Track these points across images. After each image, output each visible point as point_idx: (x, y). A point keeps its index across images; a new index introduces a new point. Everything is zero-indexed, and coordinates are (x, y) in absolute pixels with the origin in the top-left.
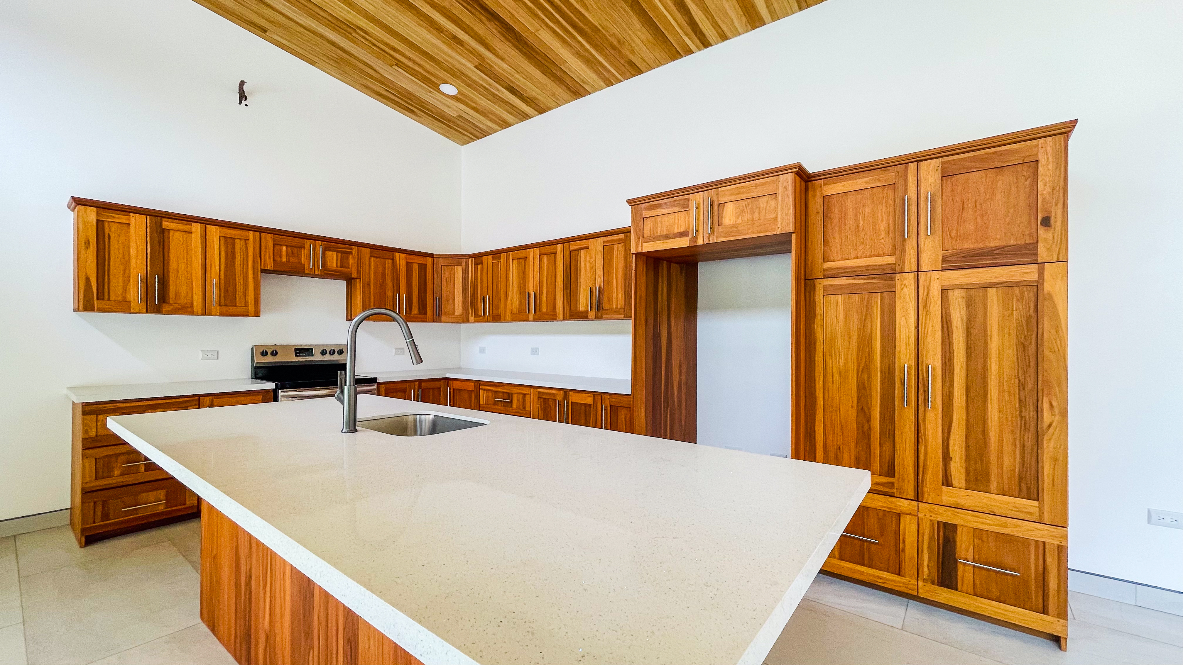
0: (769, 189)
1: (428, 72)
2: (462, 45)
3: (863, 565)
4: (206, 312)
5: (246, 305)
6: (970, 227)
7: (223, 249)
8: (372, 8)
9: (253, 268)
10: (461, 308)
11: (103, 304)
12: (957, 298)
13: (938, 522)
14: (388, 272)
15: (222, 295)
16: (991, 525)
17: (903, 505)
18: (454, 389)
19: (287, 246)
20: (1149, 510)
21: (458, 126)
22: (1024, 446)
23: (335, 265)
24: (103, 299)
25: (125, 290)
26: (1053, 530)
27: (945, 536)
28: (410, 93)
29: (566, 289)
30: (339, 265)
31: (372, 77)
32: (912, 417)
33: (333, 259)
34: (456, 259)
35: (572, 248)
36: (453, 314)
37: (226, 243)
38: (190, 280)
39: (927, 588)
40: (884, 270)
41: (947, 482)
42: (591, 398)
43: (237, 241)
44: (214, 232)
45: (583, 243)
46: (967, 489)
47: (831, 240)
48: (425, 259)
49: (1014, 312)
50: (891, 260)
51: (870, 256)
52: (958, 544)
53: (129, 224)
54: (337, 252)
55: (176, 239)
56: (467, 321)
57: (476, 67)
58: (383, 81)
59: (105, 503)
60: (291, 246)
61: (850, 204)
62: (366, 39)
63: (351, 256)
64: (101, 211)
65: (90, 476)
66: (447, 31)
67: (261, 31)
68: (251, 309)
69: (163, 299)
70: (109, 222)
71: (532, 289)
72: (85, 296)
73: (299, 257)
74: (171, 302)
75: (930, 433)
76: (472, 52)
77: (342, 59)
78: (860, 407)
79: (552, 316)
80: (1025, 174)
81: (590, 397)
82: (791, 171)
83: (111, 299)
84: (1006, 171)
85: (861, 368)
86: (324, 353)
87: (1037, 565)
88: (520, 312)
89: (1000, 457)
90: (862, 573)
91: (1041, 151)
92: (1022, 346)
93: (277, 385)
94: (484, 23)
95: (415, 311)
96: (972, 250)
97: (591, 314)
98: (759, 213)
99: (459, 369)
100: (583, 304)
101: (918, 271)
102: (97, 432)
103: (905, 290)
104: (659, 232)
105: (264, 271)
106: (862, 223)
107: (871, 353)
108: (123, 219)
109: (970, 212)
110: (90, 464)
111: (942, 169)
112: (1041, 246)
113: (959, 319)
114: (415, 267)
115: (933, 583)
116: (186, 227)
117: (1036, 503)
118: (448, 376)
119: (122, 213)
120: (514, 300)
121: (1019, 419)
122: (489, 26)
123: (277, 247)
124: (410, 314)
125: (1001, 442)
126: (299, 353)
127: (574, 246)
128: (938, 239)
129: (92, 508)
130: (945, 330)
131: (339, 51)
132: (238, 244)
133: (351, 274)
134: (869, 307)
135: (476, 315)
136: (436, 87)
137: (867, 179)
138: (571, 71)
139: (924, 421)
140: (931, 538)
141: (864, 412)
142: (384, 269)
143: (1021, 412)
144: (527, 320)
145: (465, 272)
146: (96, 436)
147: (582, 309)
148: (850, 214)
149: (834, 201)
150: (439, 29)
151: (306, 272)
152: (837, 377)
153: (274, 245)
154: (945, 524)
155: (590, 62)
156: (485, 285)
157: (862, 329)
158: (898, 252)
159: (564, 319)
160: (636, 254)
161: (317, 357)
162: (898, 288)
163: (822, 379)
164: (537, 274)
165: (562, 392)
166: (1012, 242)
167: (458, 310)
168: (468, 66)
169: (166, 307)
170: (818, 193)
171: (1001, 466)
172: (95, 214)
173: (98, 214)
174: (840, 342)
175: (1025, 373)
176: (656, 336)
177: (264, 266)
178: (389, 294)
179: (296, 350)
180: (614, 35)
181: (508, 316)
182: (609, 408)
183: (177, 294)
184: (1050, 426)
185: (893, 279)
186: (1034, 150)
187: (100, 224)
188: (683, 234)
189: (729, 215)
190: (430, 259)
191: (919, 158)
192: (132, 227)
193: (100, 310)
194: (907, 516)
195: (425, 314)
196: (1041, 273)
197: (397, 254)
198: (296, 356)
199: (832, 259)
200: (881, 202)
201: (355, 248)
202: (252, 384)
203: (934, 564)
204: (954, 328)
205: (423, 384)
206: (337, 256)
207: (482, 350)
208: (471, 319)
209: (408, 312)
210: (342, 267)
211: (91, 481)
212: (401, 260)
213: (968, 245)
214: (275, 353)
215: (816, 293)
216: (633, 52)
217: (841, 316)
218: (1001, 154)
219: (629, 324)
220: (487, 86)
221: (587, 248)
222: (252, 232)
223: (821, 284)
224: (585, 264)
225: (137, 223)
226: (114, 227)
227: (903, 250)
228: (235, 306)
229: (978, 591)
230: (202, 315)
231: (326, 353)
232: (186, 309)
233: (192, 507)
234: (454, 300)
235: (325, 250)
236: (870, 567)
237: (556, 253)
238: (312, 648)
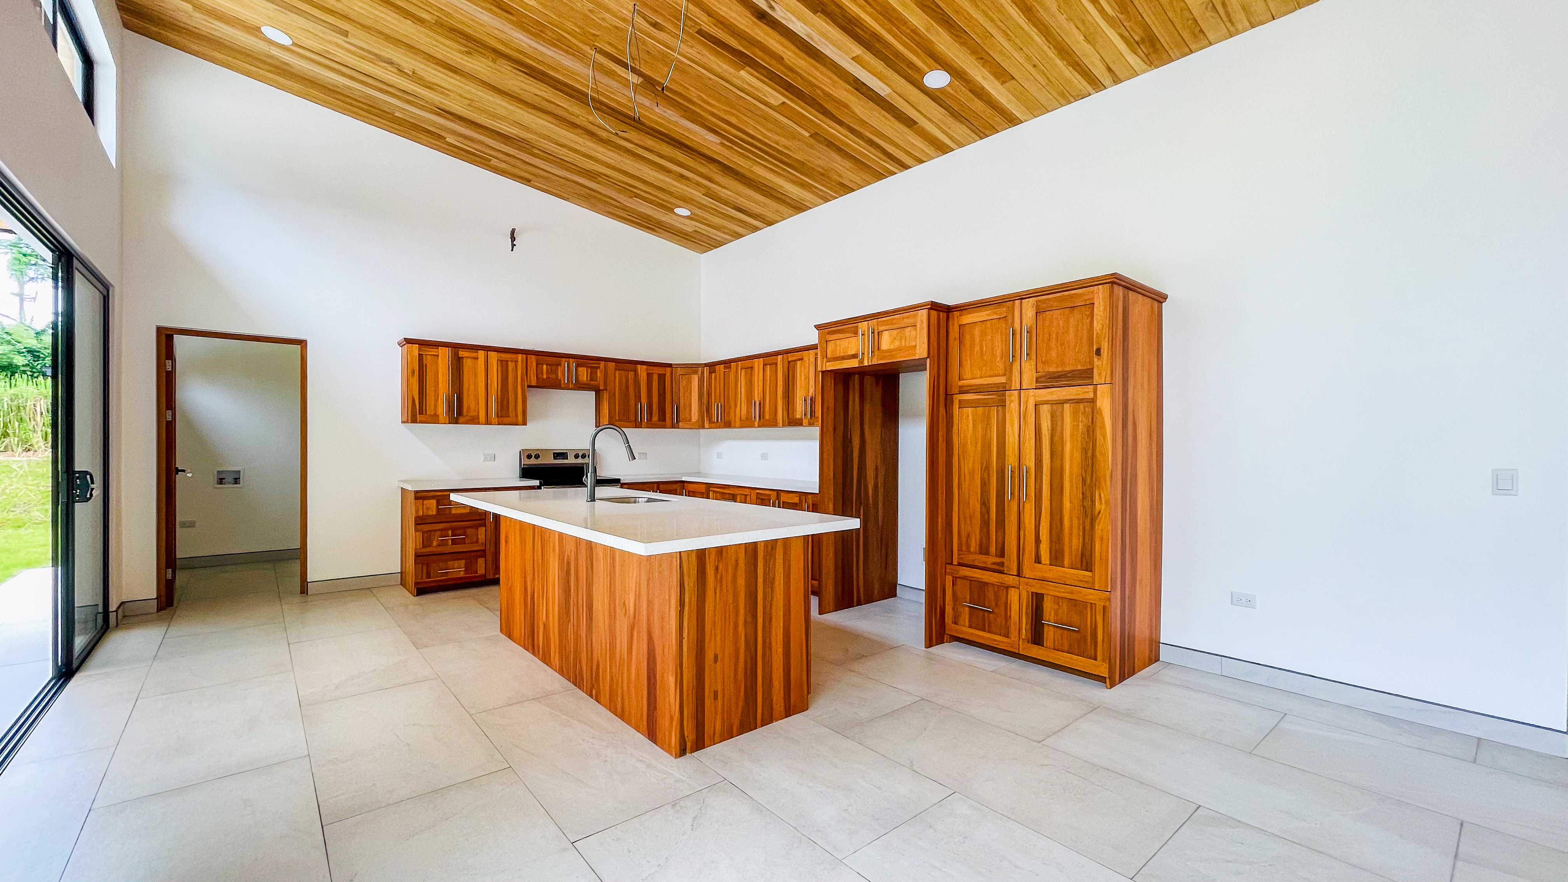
0: (911, 321)
1: (663, 200)
2: (689, 181)
3: (984, 631)
4: (488, 422)
5: (517, 416)
6: (1054, 354)
7: (499, 369)
8: (612, 161)
9: (522, 384)
10: (697, 414)
11: (423, 417)
12: (1045, 410)
13: (1032, 593)
14: (631, 381)
15: (499, 408)
16: (1063, 592)
17: (1010, 580)
18: (689, 491)
19: (547, 365)
20: (1232, 592)
21: (695, 238)
22: (1085, 529)
23: (585, 379)
24: (423, 414)
25: (436, 406)
26: (1100, 594)
27: (1037, 605)
28: (649, 216)
29: (785, 398)
30: (589, 379)
31: (617, 207)
32: (1016, 509)
33: (584, 374)
34: (692, 368)
35: (790, 359)
36: (690, 420)
37: (502, 364)
38: (476, 397)
39: (1024, 646)
40: (998, 387)
41: (1038, 560)
42: (798, 498)
43: (510, 363)
44: (493, 356)
45: (797, 355)
46: (1051, 565)
47: (964, 363)
48: (663, 369)
49: (1080, 423)
50: (1003, 380)
51: (991, 376)
52: (1045, 609)
53: (438, 356)
54: (587, 367)
55: (467, 364)
56: (703, 427)
57: (703, 195)
58: (625, 209)
59: (428, 565)
60: (550, 365)
61: (977, 332)
62: (609, 181)
63: (598, 370)
64: (421, 346)
65: (420, 546)
66: (675, 172)
67: (527, 181)
68: (520, 418)
69: (460, 413)
70: (426, 355)
71: (757, 398)
72: (412, 411)
73: (556, 372)
74: (465, 415)
75: (1027, 521)
76: (698, 184)
77: (590, 195)
78: (982, 501)
79: (773, 424)
80: (1087, 313)
81: (797, 496)
82: (925, 307)
83: (428, 414)
84: (1076, 309)
85: (983, 469)
86: (577, 456)
87: (1091, 622)
88: (747, 419)
89: (1071, 540)
90: (983, 637)
91: (1096, 295)
92: (1085, 451)
93: (540, 482)
94: (704, 165)
95: (655, 418)
96: (1054, 373)
97: (805, 422)
98: (906, 340)
99: (698, 474)
100: (799, 413)
101: (1020, 389)
102: (423, 512)
103: (1012, 404)
104: (838, 353)
105: (529, 386)
106: (985, 348)
107: (990, 456)
108: (433, 352)
109: (1054, 342)
110: (419, 534)
111: (1036, 306)
112: (1095, 370)
113: (1046, 428)
114: (655, 377)
115: (1028, 642)
116: (474, 355)
117: (1090, 574)
118: (684, 479)
119: (434, 347)
120: (741, 409)
121: (1082, 508)
122: (710, 167)
123: (540, 366)
124: (651, 420)
125: (1071, 526)
126: (557, 456)
127: (791, 357)
128: (1033, 363)
129: (421, 569)
130: (1038, 436)
131: (588, 191)
132: (511, 365)
133: (599, 386)
134: (989, 418)
135: (710, 421)
136: (671, 211)
137: (988, 312)
138: (787, 192)
139: (1023, 511)
140: (1027, 606)
141: (985, 504)
142: (627, 380)
143: (1083, 502)
144: (752, 426)
145: (701, 380)
146: (423, 515)
147: (798, 416)
148: (977, 340)
149: (967, 328)
150: (668, 171)
151: (562, 386)
152: (967, 476)
153: (537, 364)
154: (1037, 594)
155: (803, 185)
156: (718, 393)
157: (984, 436)
158: (1008, 374)
159: (784, 426)
160: (822, 372)
161: (571, 460)
162: (1007, 402)
163: (957, 477)
164: (761, 384)
165: (775, 493)
166: (1079, 368)
167: (695, 417)
168: (697, 195)
169: (461, 419)
170: (956, 323)
171: (1071, 547)
172: (418, 349)
173: (420, 350)
174: (970, 448)
175: (1086, 472)
176: (846, 442)
177: (530, 382)
178: (632, 403)
179: (554, 453)
180: (819, 166)
181: (738, 424)
182: (811, 506)
183: (469, 408)
184: (1100, 512)
185: (1004, 395)
186: (1090, 296)
187: (420, 356)
188: (855, 356)
189: (886, 342)
190: (669, 369)
191: (1022, 297)
192: (440, 357)
193: (421, 422)
194: (1013, 589)
195: (665, 420)
196: (1095, 392)
197: (639, 366)
198: (554, 459)
199: (965, 378)
200: (998, 332)
201: (602, 364)
202: (520, 481)
203: (1029, 626)
204: (1043, 436)
205: (661, 486)
206: (587, 371)
207: (719, 456)
208: (707, 425)
209: (649, 419)
210: (591, 380)
211: (420, 549)
212: (642, 371)
213: (1053, 369)
214: (537, 457)
215: (954, 406)
216: (840, 176)
217: (971, 425)
218: (1071, 296)
219: (816, 431)
220: (716, 208)
221: (801, 359)
222: (520, 355)
223: (957, 398)
224: (801, 375)
225: (444, 353)
226: (429, 357)
227: (1011, 372)
228: (509, 417)
229: (1056, 648)
230: (486, 424)
231: (579, 457)
232: (474, 421)
233: (481, 576)
234: (691, 407)
235: (577, 366)
236: (989, 632)
237: (776, 364)
238: (569, 620)
